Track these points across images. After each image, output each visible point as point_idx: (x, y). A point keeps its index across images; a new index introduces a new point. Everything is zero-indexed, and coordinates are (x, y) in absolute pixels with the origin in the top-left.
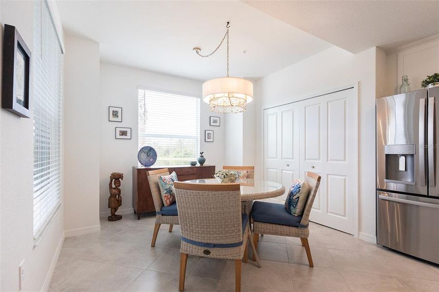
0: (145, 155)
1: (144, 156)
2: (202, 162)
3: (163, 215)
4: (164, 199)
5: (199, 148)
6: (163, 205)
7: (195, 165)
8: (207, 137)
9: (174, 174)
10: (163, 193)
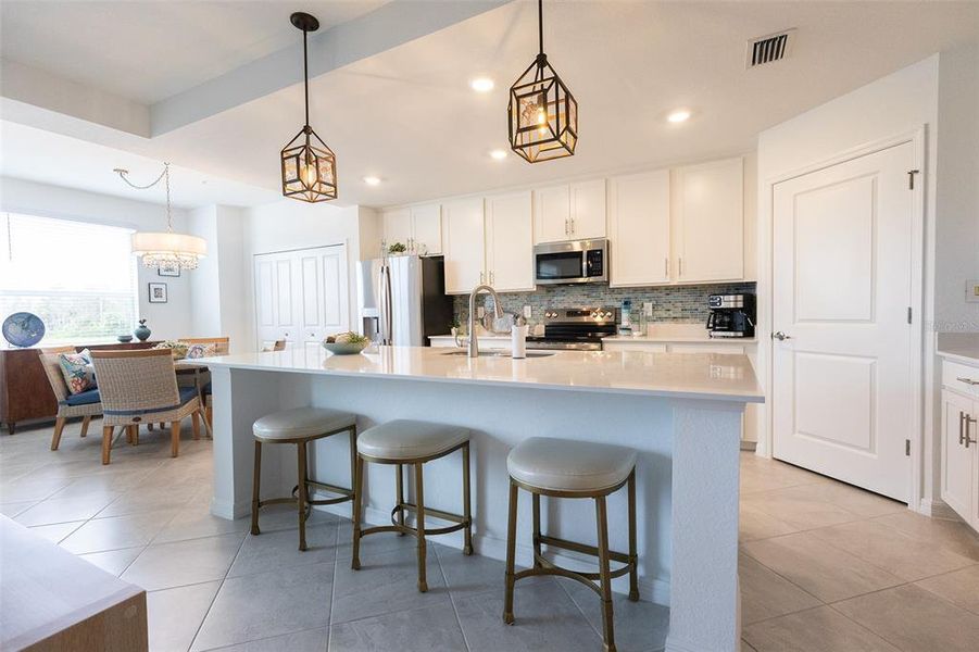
0: (19, 328)
1: (14, 330)
2: (143, 335)
3: (70, 405)
4: (71, 387)
5: (137, 310)
6: (69, 393)
7: (128, 341)
8: (152, 295)
9: (86, 352)
10: (69, 378)
